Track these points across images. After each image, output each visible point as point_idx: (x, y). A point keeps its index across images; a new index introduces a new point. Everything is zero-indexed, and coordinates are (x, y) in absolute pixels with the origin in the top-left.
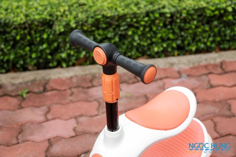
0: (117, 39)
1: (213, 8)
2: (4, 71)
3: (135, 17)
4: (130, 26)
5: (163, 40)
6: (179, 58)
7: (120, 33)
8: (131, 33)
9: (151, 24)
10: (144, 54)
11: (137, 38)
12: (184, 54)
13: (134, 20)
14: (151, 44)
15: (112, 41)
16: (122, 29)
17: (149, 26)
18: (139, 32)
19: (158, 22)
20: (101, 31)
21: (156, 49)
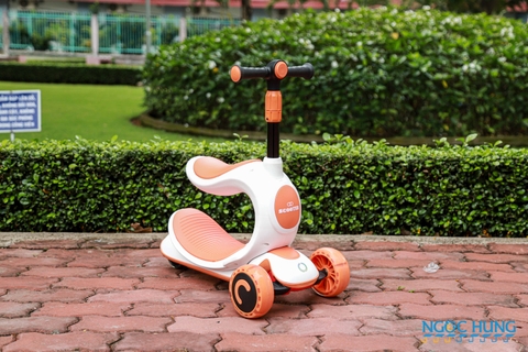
0: (328, 194)
1: (472, 162)
2: (160, 229)
3: (356, 164)
4: (349, 176)
5: (398, 204)
6: (424, 238)
7: (333, 186)
8: (348, 185)
9: (379, 177)
10: (369, 227)
11: (358, 196)
12: (431, 234)
13: (356, 167)
14: (380, 211)
15: (322, 198)
16: (337, 178)
17: (377, 180)
18: (362, 188)
19: (390, 175)
20: (304, 180)
21: (387, 218)
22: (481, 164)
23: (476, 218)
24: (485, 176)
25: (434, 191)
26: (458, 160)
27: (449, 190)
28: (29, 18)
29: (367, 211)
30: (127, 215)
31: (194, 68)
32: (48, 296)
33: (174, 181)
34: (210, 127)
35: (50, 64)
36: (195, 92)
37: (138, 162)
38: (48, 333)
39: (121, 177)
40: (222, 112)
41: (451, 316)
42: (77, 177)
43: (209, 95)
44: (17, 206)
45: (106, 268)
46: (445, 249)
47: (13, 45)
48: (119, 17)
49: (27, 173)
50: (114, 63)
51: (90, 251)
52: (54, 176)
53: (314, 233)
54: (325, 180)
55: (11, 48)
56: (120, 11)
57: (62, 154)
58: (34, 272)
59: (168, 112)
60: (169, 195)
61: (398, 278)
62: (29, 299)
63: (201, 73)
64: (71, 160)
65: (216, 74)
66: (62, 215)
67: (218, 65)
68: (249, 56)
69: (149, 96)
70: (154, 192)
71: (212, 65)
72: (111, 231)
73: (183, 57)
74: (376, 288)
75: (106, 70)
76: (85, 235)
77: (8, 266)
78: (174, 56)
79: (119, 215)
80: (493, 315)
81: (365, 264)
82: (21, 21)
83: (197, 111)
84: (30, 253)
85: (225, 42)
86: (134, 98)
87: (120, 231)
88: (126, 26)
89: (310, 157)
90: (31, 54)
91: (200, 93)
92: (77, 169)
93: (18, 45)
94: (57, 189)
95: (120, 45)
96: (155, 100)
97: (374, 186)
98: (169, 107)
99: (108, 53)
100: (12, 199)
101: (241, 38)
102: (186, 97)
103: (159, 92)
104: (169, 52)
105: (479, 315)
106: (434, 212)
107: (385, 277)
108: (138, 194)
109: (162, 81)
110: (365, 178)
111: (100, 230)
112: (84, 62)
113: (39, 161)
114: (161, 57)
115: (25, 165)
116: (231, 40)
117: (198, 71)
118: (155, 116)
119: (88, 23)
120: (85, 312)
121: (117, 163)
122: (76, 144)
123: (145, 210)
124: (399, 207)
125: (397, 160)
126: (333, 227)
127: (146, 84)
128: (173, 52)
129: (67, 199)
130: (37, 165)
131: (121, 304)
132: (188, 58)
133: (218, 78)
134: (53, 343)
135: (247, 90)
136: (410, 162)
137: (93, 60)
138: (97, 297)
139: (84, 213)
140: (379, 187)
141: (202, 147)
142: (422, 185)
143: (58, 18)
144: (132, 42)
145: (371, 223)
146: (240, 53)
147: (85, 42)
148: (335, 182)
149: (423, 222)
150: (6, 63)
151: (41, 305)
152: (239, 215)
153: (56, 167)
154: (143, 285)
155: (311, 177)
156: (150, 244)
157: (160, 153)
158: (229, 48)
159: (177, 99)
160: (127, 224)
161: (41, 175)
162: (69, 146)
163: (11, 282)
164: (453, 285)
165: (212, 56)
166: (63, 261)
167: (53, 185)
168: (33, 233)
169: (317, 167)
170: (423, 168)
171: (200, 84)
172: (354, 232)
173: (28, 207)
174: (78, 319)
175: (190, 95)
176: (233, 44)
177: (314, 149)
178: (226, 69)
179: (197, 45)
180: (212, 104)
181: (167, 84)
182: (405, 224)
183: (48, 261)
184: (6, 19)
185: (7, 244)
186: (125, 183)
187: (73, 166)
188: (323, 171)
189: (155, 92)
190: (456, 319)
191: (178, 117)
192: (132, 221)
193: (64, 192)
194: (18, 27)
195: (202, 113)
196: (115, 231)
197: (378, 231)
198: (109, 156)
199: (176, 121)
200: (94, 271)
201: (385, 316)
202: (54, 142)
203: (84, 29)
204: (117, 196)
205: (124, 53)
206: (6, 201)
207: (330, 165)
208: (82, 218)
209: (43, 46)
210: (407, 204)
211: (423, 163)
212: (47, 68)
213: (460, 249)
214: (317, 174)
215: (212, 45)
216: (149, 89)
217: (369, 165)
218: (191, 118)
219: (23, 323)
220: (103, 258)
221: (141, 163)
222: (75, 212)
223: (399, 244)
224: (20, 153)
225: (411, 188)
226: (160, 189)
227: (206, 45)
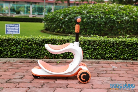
0: (93, 50)
1: (129, 42)
2: (51, 58)
3: (99, 42)
4: (98, 45)
6: (116, 60)
7: (94, 48)
8: (98, 47)
9: (105, 45)
10: (103, 58)
11: (100, 50)
12: (118, 60)
13: (100, 43)
14: (105, 54)
15: (91, 51)
16: (95, 46)
17: (105, 46)
18: (101, 48)
19: (108, 45)
20: (87, 46)
21: (107, 55)
22: (131, 42)
23: (130, 56)
24: (132, 45)
25: (119, 49)
26: (125, 41)
27: (123, 49)
28: (15, 6)
29: (102, 54)
30: (43, 54)
31: (57, 18)
32: (25, 74)
34: (61, 33)
35: (20, 17)
36: (57, 24)
37: (46, 41)
38: (27, 83)
39: (42, 45)
40: (64, 29)
41: (125, 80)
42: (31, 45)
43: (60, 25)
44: (17, 52)
46: (122, 63)
47: (11, 12)
48: (37, 6)
49: (19, 44)
50: (36, 17)
51: (34, 63)
52: (26, 45)
53: (89, 59)
54: (92, 46)
55: (11, 13)
56: (37, 4)
57: (27, 40)
58: (22, 68)
59: (50, 29)
61: (111, 70)
62: (21, 74)
63: (59, 19)
64: (30, 41)
65: (62, 20)
66: (27, 54)
67: (63, 18)
68: (70, 15)
69: (45, 25)
71: (61, 17)
72: (39, 58)
73: (54, 15)
74: (105, 73)
75: (34, 19)
76: (33, 59)
77: (15, 67)
78: (52, 15)
79: (41, 54)
80: (135, 80)
81: (102, 67)
82: (13, 6)
83: (57, 29)
84: (20, 64)
85: (64, 12)
86: (42, 26)
87: (41, 58)
88: (39, 8)
89: (88, 40)
90: (16, 15)
92: (31, 43)
93: (12, 12)
94: (26, 48)
95: (37, 12)
96: (47, 26)
97: (104, 48)
98: (50, 28)
99: (34, 14)
100: (15, 50)
101: (68, 11)
103: (48, 24)
104: (50, 14)
105: (132, 79)
106: (119, 54)
107: (107, 70)
109: (49, 21)
110: (102, 46)
111: (37, 58)
112: (28, 17)
113: (22, 41)
115: (19, 42)
116: (66, 11)
117: (58, 19)
118: (47, 30)
119: (30, 7)
121: (41, 42)
122: (31, 37)
123: (47, 53)
124: (110, 53)
125: (110, 41)
126: (94, 58)
127: (44, 22)
128: (52, 14)
129: (29, 50)
130: (21, 42)
132: (55, 16)
133: (63, 21)
134: (28, 85)
135: (70, 24)
136: (113, 42)
137: (31, 16)
139: (33, 54)
140: (105, 48)
141: (61, 38)
142: (116, 48)
143: (22, 6)
144: (40, 12)
145: (103, 57)
146: (68, 15)
147: (29, 12)
148: (94, 46)
149: (116, 57)
150: (10, 17)
151: (24, 76)
152: (71, 55)
153: (26, 43)
155: (88, 45)
156: (49, 61)
157: (51, 39)
158: (65, 13)
159: (52, 26)
160: (43, 57)
161: (22, 45)
162: (29, 38)
163: (17, 70)
164: (125, 72)
165: (61, 15)
166: (28, 66)
167: (25, 47)
168: (20, 59)
169: (90, 43)
170: (116, 43)
171: (58, 22)
172: (99, 59)
173: (19, 52)
175: (56, 25)
176: (66, 12)
177: (89, 38)
178: (65, 19)
179: (57, 13)
180: (61, 27)
181: (50, 22)
182: (112, 57)
183: (25, 65)
184: (9, 6)
185: (14, 61)
187: (30, 42)
188: (91, 44)
189: (47, 24)
190: (126, 80)
191: (53, 30)
192: (44, 56)
193: (28, 49)
194: (12, 8)
195: (59, 29)
197: (105, 59)
198: (39, 40)
199: (52, 31)
201: (108, 79)
202: (26, 36)
203: (28, 8)
204: (41, 50)
205: (38, 14)
206: (14, 51)
207: (93, 42)
208: (32, 55)
209: (18, 13)
210: (112, 52)
211: (116, 42)
212: (20, 18)
213: (125, 63)
214: (90, 45)
215: (61, 13)
216: (45, 23)
217: (103, 42)
218: (56, 31)
219: (20, 80)
222: (30, 54)
223: (110, 62)
224: (17, 39)
225: (113, 48)
227: (60, 13)
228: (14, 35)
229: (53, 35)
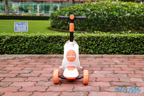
0: (96, 45)
1: (130, 37)
2: (57, 53)
3: (103, 38)
4: (101, 41)
5: (112, 47)
6: (119, 55)
7: (97, 43)
8: (101, 43)
9: (108, 41)
10: (106, 53)
11: (103, 45)
12: (120, 54)
13: (103, 39)
14: (108, 49)
15: (95, 46)
16: (98, 41)
17: (108, 42)
18: (104, 43)
19: (111, 40)
20: (91, 42)
21: (110, 50)
22: (132, 38)
23: (131, 50)
24: (133, 40)
25: (121, 44)
26: (127, 37)
27: (125, 44)
28: (23, 5)
29: (105, 49)
30: (50, 50)
32: (33, 69)
33: (60, 42)
34: (66, 30)
35: (28, 16)
37: (52, 38)
38: (35, 77)
39: (48, 42)
40: (69, 26)
41: (126, 73)
42: (38, 42)
43: (66, 22)
44: (25, 49)
45: (46, 63)
46: (124, 57)
47: (20, 11)
48: (44, 4)
49: (27, 41)
50: (43, 15)
51: (42, 59)
52: (33, 41)
53: (93, 54)
54: (95, 42)
56: (44, 3)
57: (35, 37)
58: (30, 63)
59: (56, 26)
60: (59, 46)
61: (113, 64)
62: (29, 69)
64: (37, 38)
66: (35, 50)
67: (68, 15)
68: (75, 13)
69: (52, 23)
70: (56, 45)
71: (66, 15)
72: (46, 54)
74: (108, 67)
75: (41, 17)
76: (40, 55)
77: (24, 62)
78: (58, 13)
79: (48, 50)
80: (136, 73)
81: (105, 61)
82: (21, 5)
83: (63, 26)
84: (28, 59)
85: (69, 10)
86: (48, 23)
87: (48, 54)
88: (45, 6)
89: (92, 36)
90: (24, 13)
91: (64, 22)
92: (38, 40)
93: (21, 11)
94: (34, 45)
95: (44, 11)
96: (53, 24)
97: (107, 43)
98: (57, 25)
99: (41, 13)
100: (24, 47)
101: (73, 9)
102: (61, 23)
103: (54, 22)
104: (56, 12)
105: (133, 72)
106: (121, 49)
107: (110, 64)
108: (52, 46)
109: (55, 19)
110: (105, 41)
111: (44, 54)
112: (36, 15)
113: (30, 38)
114: (55, 13)
115: (27, 39)
116: (71, 9)
118: (53, 27)
119: (37, 6)
120: (42, 72)
121: (47, 38)
122: (38, 34)
123: (54, 49)
124: (113, 48)
125: (112, 37)
126: (97, 53)
127: (51, 20)
128: (57, 12)
129: (36, 47)
130: (29, 39)
131: (50, 71)
134: (36, 79)
135: (75, 21)
136: (116, 37)
137: (38, 14)
138: (45, 69)
139: (40, 50)
140: (108, 43)
141: (67, 34)
142: (118, 43)
143: (30, 5)
144: (47, 10)
145: (106, 52)
146: (73, 12)
147: (36, 10)
148: (98, 42)
149: (118, 51)
150: (18, 15)
151: (32, 71)
153: (33, 39)
154: (54, 66)
155: (92, 41)
156: (55, 57)
157: (57, 36)
158: (70, 11)
159: (58, 23)
161: (30, 41)
162: (36, 35)
163: (25, 66)
164: (126, 66)
165: (66, 13)
166: (36, 61)
168: (29, 55)
169: (93, 39)
170: (119, 39)
171: (64, 20)
172: (102, 54)
173: (27, 49)
174: (41, 74)
176: (72, 10)
177: (93, 35)
179: (63, 11)
180: (67, 24)
181: (56, 20)
182: (114, 52)
183: (33, 61)
184: (18, 5)
185: (23, 57)
186: (49, 43)
187: (37, 39)
188: (95, 40)
189: (53, 22)
190: (128, 74)
191: (59, 27)
192: (51, 52)
193: (35, 45)
194: (21, 7)
195: (64, 27)
196: (47, 54)
197: (108, 54)
198: (45, 37)
199: (58, 28)
200: (43, 63)
201: (111, 73)
202: (33, 34)
203: (36, 7)
204: (47, 46)
205: (45, 13)
206: (22, 47)
207: (97, 38)
209: (26, 11)
210: (115, 47)
211: (119, 38)
212: (28, 17)
213: (127, 57)
215: (67, 11)
217: (106, 38)
218: (62, 28)
219: (29, 75)
220: (45, 60)
221: (53, 38)
222: (38, 50)
223: (113, 56)
224: (25, 36)
225: (116, 43)
226: (57, 44)
227: (65, 11)
228: (23, 32)
229: (59, 32)
